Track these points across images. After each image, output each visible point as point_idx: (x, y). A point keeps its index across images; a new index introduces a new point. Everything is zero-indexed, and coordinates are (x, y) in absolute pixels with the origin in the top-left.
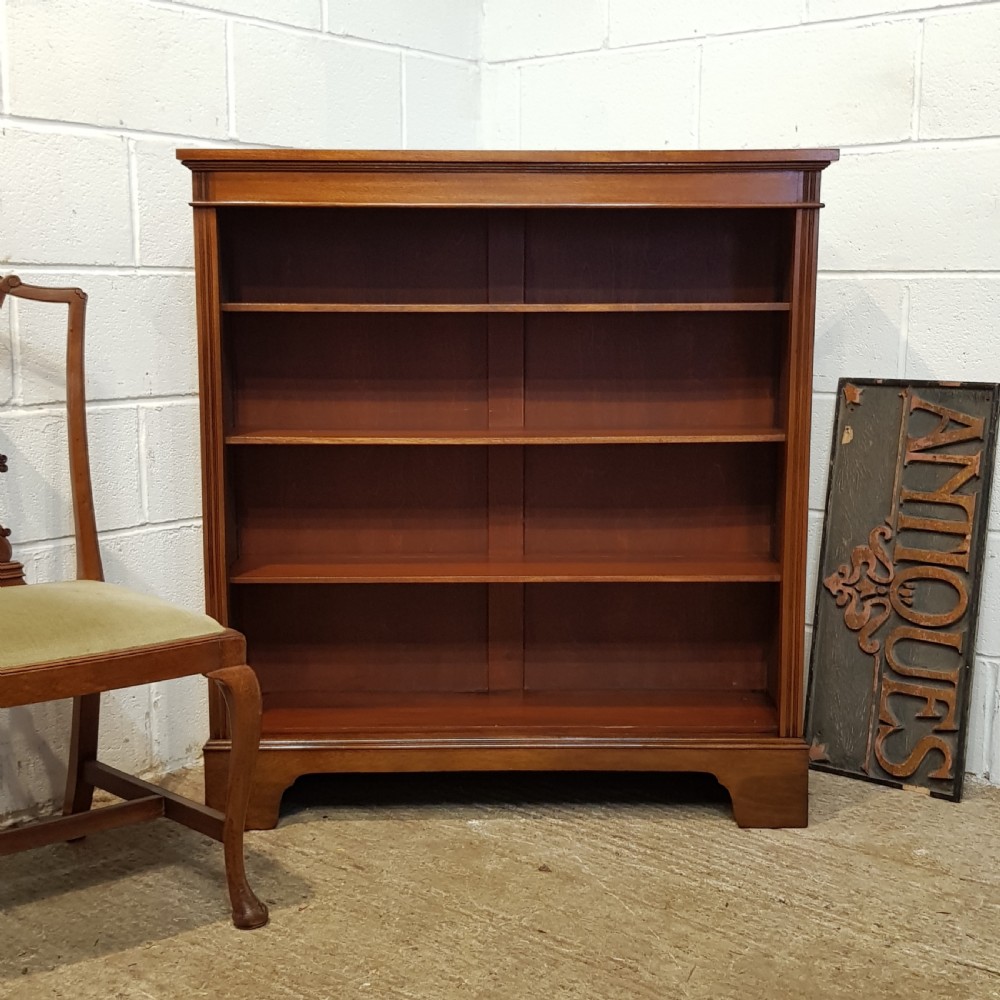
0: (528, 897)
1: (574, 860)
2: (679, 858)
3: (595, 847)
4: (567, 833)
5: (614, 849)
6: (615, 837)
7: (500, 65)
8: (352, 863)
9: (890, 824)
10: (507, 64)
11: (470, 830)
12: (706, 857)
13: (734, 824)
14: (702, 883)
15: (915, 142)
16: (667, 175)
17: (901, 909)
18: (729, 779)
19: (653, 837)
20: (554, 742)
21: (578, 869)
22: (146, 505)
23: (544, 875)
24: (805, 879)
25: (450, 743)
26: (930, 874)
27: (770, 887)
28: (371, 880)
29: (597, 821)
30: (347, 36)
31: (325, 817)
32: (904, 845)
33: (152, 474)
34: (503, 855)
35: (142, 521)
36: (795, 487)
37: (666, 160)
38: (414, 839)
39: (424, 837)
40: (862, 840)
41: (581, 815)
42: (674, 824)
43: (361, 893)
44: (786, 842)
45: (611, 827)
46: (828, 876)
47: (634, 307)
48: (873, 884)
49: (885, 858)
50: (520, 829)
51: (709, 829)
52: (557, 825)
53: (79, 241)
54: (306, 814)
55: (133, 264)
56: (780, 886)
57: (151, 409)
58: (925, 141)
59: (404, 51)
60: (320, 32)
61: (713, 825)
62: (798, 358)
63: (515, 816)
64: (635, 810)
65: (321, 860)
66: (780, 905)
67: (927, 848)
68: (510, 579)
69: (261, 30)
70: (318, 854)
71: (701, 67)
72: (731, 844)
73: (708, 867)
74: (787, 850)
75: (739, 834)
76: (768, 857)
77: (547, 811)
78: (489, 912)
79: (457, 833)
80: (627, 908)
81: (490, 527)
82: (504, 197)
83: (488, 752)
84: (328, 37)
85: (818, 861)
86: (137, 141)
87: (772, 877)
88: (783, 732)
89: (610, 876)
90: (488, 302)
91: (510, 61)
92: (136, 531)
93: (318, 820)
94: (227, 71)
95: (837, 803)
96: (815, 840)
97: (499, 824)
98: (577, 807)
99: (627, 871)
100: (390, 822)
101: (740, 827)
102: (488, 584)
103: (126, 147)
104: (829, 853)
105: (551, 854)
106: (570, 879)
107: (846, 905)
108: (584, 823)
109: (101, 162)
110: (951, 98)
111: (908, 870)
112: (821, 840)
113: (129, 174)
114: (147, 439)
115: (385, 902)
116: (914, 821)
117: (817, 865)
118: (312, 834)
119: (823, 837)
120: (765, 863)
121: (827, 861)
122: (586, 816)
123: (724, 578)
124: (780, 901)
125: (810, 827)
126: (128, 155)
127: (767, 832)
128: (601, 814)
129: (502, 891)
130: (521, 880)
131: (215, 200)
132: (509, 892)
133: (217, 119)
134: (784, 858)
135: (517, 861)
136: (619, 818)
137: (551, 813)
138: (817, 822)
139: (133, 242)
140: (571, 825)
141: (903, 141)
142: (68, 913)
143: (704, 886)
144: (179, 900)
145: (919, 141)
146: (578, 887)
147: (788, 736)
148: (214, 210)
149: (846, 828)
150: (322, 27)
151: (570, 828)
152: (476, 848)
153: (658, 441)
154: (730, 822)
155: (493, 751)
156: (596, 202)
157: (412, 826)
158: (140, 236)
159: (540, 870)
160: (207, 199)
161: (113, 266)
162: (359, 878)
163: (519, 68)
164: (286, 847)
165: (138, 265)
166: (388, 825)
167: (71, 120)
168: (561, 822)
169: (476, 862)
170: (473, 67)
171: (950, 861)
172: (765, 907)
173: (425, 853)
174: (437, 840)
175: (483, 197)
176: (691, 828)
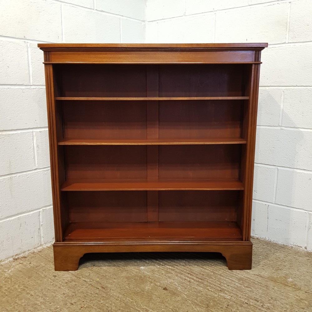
0: (160, 302)
1: (175, 285)
2: (210, 283)
3: (182, 278)
4: (173, 272)
5: (189, 279)
6: (189, 274)
7: (151, 22)
8: (101, 286)
9: (278, 268)
10: (154, 22)
11: (141, 271)
12: (219, 283)
13: (227, 268)
14: (219, 295)
15: (287, 43)
16: (207, 52)
17: (288, 306)
18: (226, 255)
19: (201, 274)
20: (169, 243)
21: (176, 289)
22: (36, 163)
23: (165, 292)
24: (253, 292)
25: (134, 243)
26: (295, 290)
27: (242, 296)
28: (106, 294)
29: (182, 267)
30: (102, 11)
31: (94, 265)
32: (284, 277)
33: (38, 153)
34: (151, 282)
35: (35, 168)
36: (250, 159)
37: (208, 47)
38: (122, 275)
39: (126, 274)
40: (270, 275)
41: (177, 264)
42: (208, 268)
43: (103, 300)
44: (245, 276)
45: (187, 269)
46: (261, 291)
47: (196, 98)
48: (276, 295)
49: (278, 282)
50: (157, 270)
51: (219, 271)
52: (170, 269)
53: (10, 77)
54: (88, 264)
55: (30, 84)
56: (245, 296)
57: (38, 132)
58: (290, 43)
59: (121, 17)
60: (93, 9)
61: (220, 269)
62: (252, 116)
63: (156, 265)
64: (195, 262)
65: (91, 284)
66: (246, 305)
67: (292, 278)
68: (154, 189)
69: (73, 8)
70: (90, 281)
71: (215, 21)
72: (227, 277)
73: (220, 288)
74: (246, 280)
75: (229, 272)
76: (240, 283)
77: (166, 262)
78: (146, 309)
79: (137, 272)
80: (194, 307)
81: (148, 170)
82: (151, 60)
83: (147, 246)
84: (96, 11)
85: (257, 284)
86: (30, 43)
87: (242, 292)
88: (244, 239)
89: (188, 292)
90: (146, 97)
91: (154, 21)
92: (33, 171)
93: (92, 266)
94: (62, 21)
95: (259, 259)
96: (254, 275)
97: (151, 268)
98: (176, 261)
99: (193, 290)
100: (115, 267)
101: (229, 269)
102: (147, 191)
103: (26, 45)
104: (260, 281)
105: (168, 282)
106: (174, 294)
107: (269, 305)
108: (178, 268)
109: (17, 50)
110: (300, 28)
111: (287, 288)
112: (256, 275)
113: (28, 54)
114: (36, 142)
115: (111, 304)
116: (285, 266)
117: (257, 286)
118: (89, 273)
119: (257, 274)
120: (239, 285)
121: (260, 284)
122: (179, 265)
123: (225, 189)
124: (246, 303)
125: (253, 269)
126: (27, 48)
127: (238, 271)
128: (184, 264)
129: (151, 299)
130: (157, 294)
131: (52, 62)
132: (153, 300)
133: (58, 37)
134: (245, 283)
135: (156, 285)
136: (190, 265)
137: (168, 263)
138: (254, 267)
139: (30, 77)
140: (174, 269)
141: (283, 43)
142: (2, 308)
143: (219, 296)
144: (41, 303)
145: (288, 43)
146: (177, 297)
147: (245, 241)
148: (52, 65)
149: (264, 270)
150: (94, 8)
151: (173, 270)
152: (142, 279)
153: (203, 144)
154: (226, 267)
155: (148, 246)
156: (183, 62)
157: (122, 269)
158: (32, 75)
159: (164, 289)
160: (49, 61)
161: (23, 85)
162: (103, 293)
163: (157, 23)
164: (80, 278)
165: (32, 84)
166: (114, 269)
167: (6, 36)
168: (171, 268)
169: (142, 286)
170: (143, 23)
171: (300, 284)
172: (241, 306)
173: (125, 281)
174: (130, 275)
175: (144, 60)
176: (213, 270)
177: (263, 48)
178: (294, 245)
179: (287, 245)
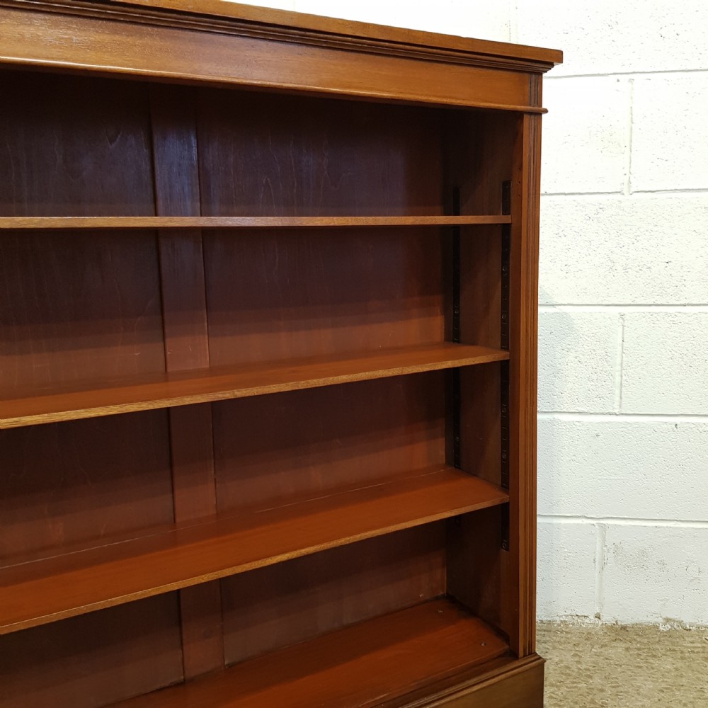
88: (521, 652)
147: (525, 656)
177: (551, 65)
178: (567, 616)
179: (549, 619)
